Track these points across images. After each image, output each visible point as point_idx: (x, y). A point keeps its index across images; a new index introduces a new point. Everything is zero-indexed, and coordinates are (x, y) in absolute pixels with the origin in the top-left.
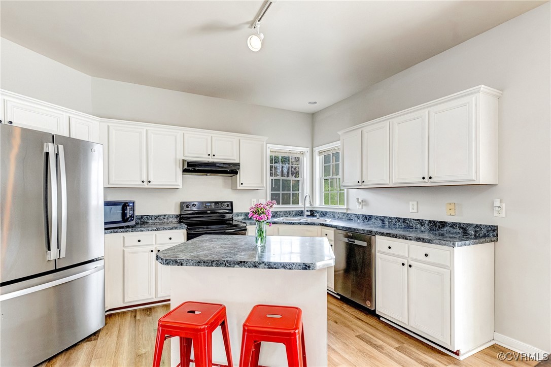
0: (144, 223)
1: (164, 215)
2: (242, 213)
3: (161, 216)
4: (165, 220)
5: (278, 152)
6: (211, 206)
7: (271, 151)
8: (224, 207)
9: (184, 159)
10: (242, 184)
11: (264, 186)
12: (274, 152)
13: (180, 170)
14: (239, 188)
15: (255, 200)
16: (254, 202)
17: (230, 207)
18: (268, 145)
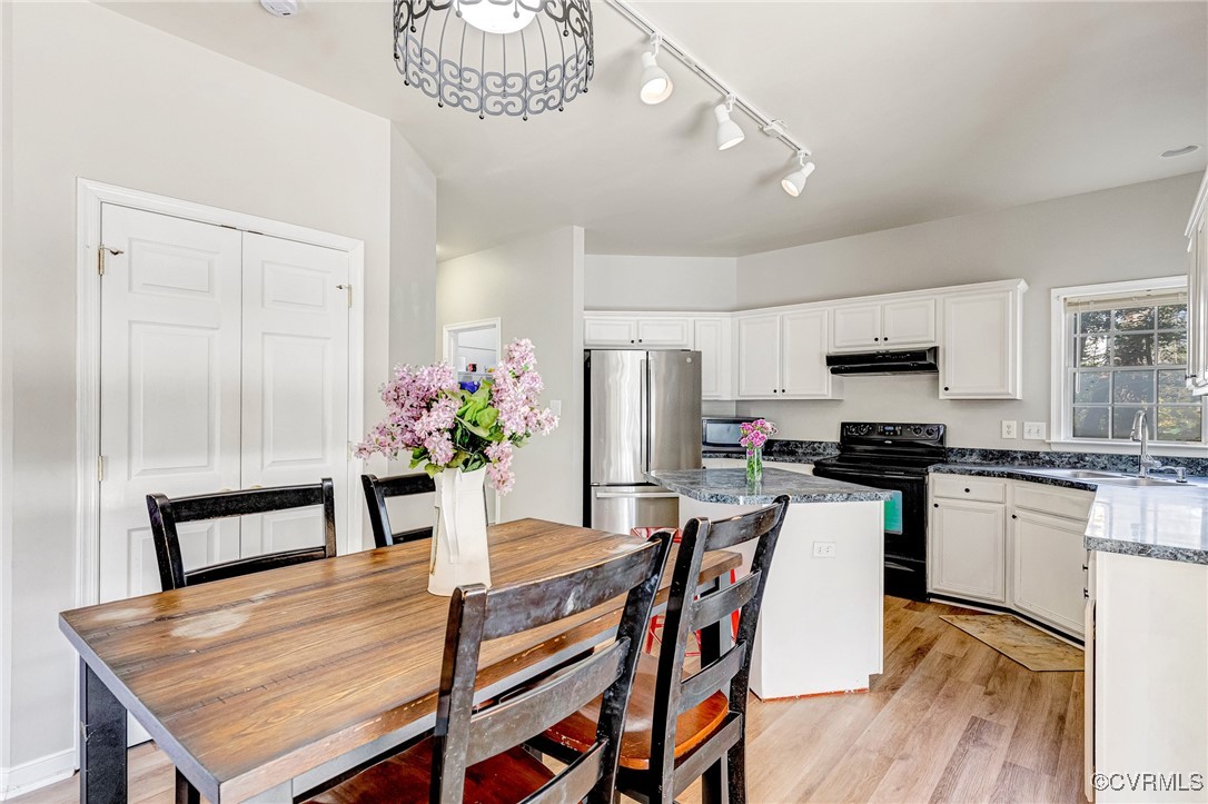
1: (820, 443)
6: (895, 432)
7: (1070, 304)
8: (923, 434)
9: (833, 351)
10: (946, 389)
11: (1010, 391)
12: (1082, 303)
13: (826, 370)
14: (941, 397)
15: (1014, 424)
16: (1009, 427)
17: (935, 436)
18: (1054, 292)
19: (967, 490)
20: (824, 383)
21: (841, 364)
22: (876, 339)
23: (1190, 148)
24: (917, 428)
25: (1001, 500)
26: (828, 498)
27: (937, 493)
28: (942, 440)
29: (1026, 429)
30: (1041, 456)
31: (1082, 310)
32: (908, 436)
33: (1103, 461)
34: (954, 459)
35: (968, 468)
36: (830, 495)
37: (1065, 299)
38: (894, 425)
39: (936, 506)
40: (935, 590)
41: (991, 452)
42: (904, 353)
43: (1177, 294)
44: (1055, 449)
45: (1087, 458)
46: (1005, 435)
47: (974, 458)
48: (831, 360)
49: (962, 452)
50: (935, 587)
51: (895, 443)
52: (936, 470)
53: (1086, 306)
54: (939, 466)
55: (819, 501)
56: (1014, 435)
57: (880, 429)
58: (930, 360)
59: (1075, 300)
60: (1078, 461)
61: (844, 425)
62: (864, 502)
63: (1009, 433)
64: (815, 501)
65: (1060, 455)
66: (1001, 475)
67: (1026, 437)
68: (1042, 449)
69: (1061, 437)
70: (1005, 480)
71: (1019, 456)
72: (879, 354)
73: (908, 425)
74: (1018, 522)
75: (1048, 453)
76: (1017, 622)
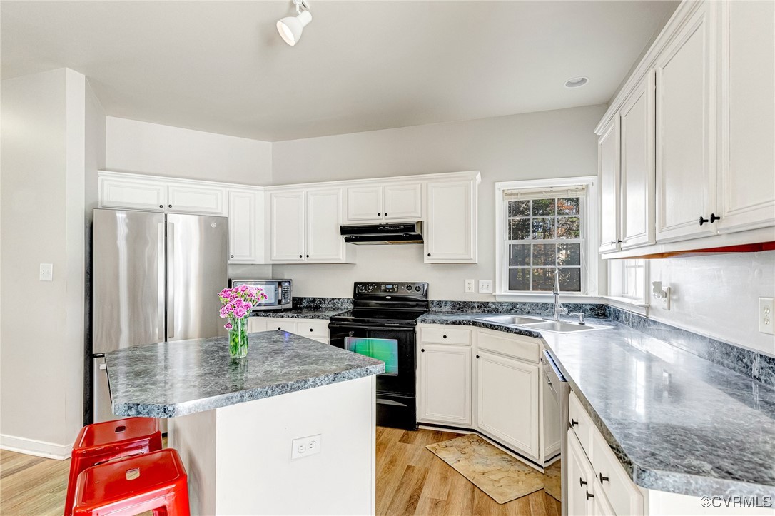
0: (317, 308)
1: (338, 299)
2: (446, 302)
3: (334, 299)
4: (339, 305)
5: (521, 194)
6: (393, 289)
7: (506, 194)
8: (413, 291)
9: (347, 223)
10: (429, 255)
11: (472, 257)
12: (514, 194)
13: (341, 238)
14: (426, 261)
15: (473, 281)
16: (469, 284)
17: (421, 292)
18: (498, 185)
19: (445, 337)
20: (340, 249)
21: (353, 233)
22: (379, 214)
23: (583, 80)
24: (409, 286)
25: (468, 343)
26: (310, 383)
27: (423, 340)
28: (426, 295)
29: (480, 286)
30: (490, 305)
31: (514, 199)
32: (403, 292)
33: (527, 308)
34: (433, 309)
35: (445, 318)
36: (312, 379)
37: (503, 191)
38: (393, 284)
39: (423, 350)
40: (422, 419)
41: (458, 303)
42: (399, 225)
43: (567, 191)
44: (499, 300)
45: (518, 306)
46: (467, 291)
47: (447, 308)
48: (344, 230)
49: (440, 304)
50: (422, 417)
51: (394, 298)
52: (423, 321)
53: (516, 196)
54: (424, 316)
55: (298, 388)
56: (473, 290)
57: (383, 287)
58: (418, 232)
59: (509, 192)
60: (512, 308)
61: (356, 284)
62: (354, 380)
63: (469, 288)
64: (293, 389)
65: (501, 304)
66: (468, 323)
67: (481, 291)
68: (491, 300)
69: (501, 291)
70: (471, 327)
71: (476, 305)
72: (381, 225)
73: (403, 284)
74: (480, 360)
75: (494, 303)
76: (480, 441)
